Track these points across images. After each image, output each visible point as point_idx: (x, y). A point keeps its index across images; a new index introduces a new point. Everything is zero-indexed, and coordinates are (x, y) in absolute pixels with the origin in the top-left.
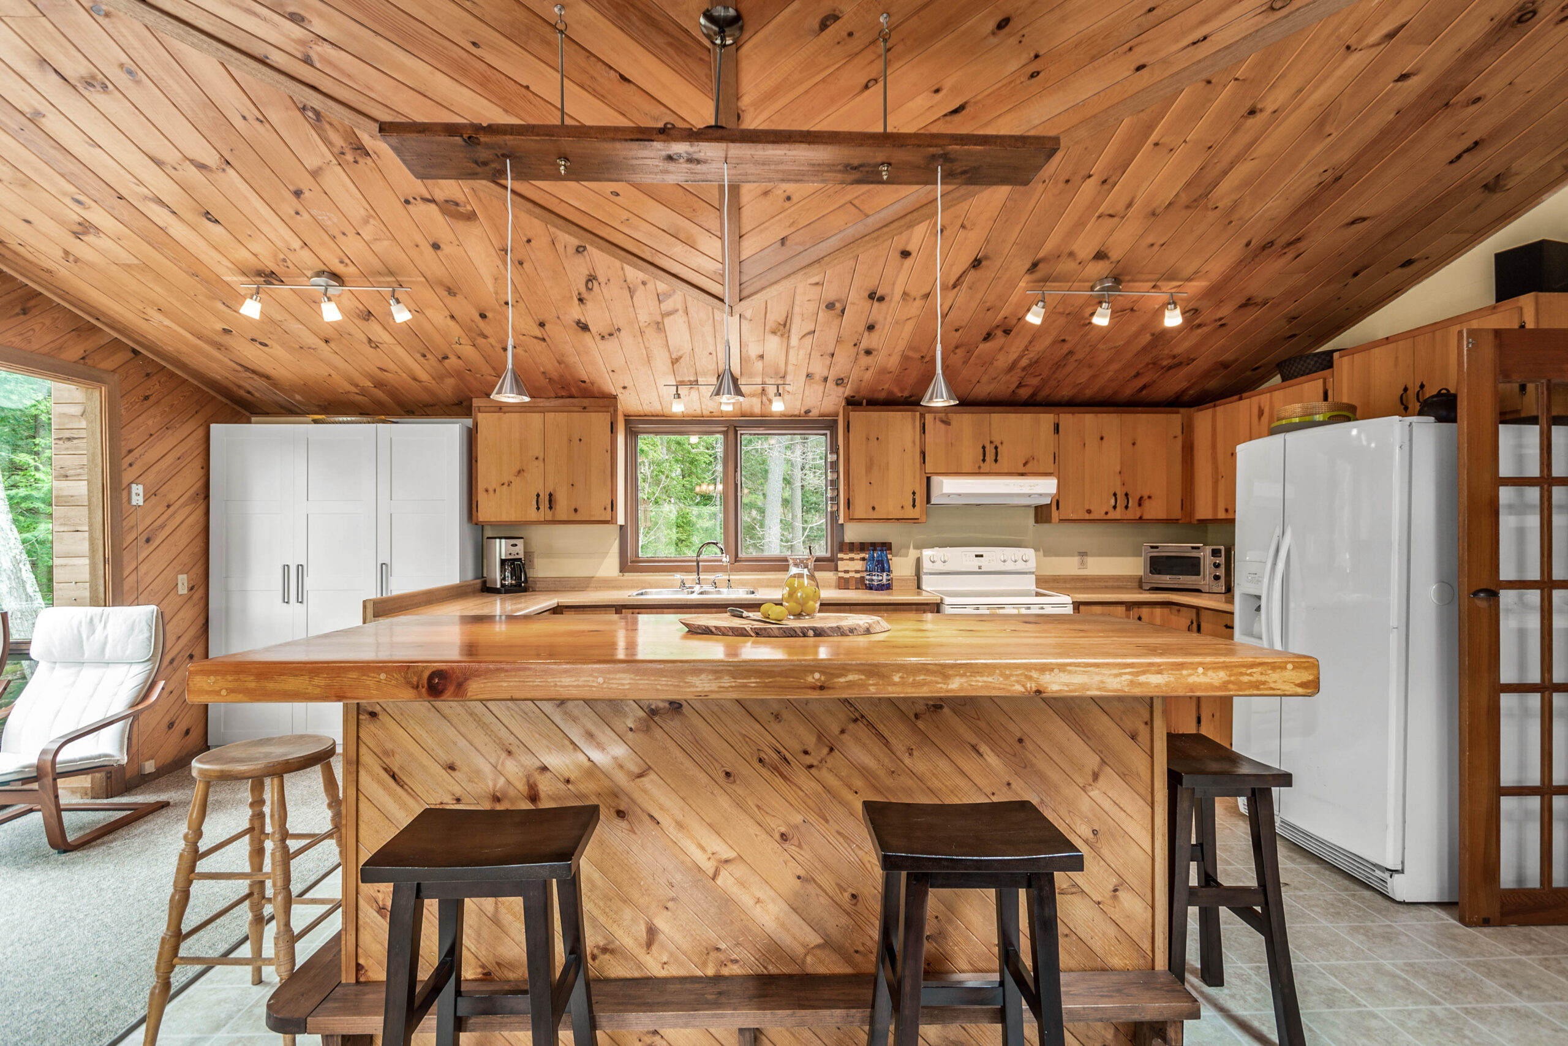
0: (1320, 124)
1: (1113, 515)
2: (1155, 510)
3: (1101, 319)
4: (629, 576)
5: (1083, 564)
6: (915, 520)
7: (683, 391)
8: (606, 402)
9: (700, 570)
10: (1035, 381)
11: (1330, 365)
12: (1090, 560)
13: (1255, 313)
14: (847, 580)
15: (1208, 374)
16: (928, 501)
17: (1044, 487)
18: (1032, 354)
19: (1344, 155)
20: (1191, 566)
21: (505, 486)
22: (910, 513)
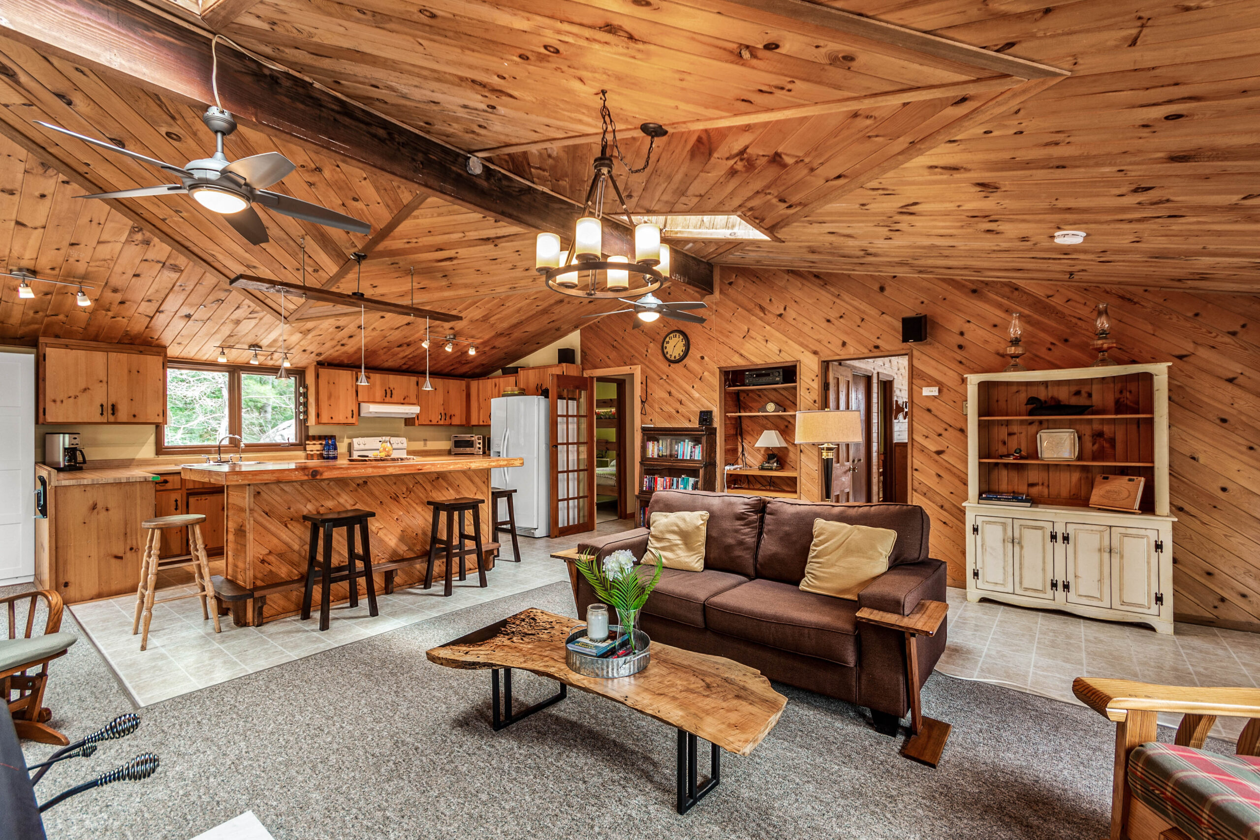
0: (519, 311)
1: (440, 423)
2: (456, 421)
3: (449, 349)
4: (162, 457)
5: (425, 445)
6: (352, 424)
7: (226, 351)
8: (159, 350)
9: (221, 452)
10: (412, 363)
11: (517, 372)
12: (428, 443)
13: (494, 351)
14: (312, 455)
15: (477, 367)
16: (359, 415)
17: (414, 410)
18: (415, 354)
19: (524, 318)
20: (470, 444)
21: (72, 400)
22: (350, 421)
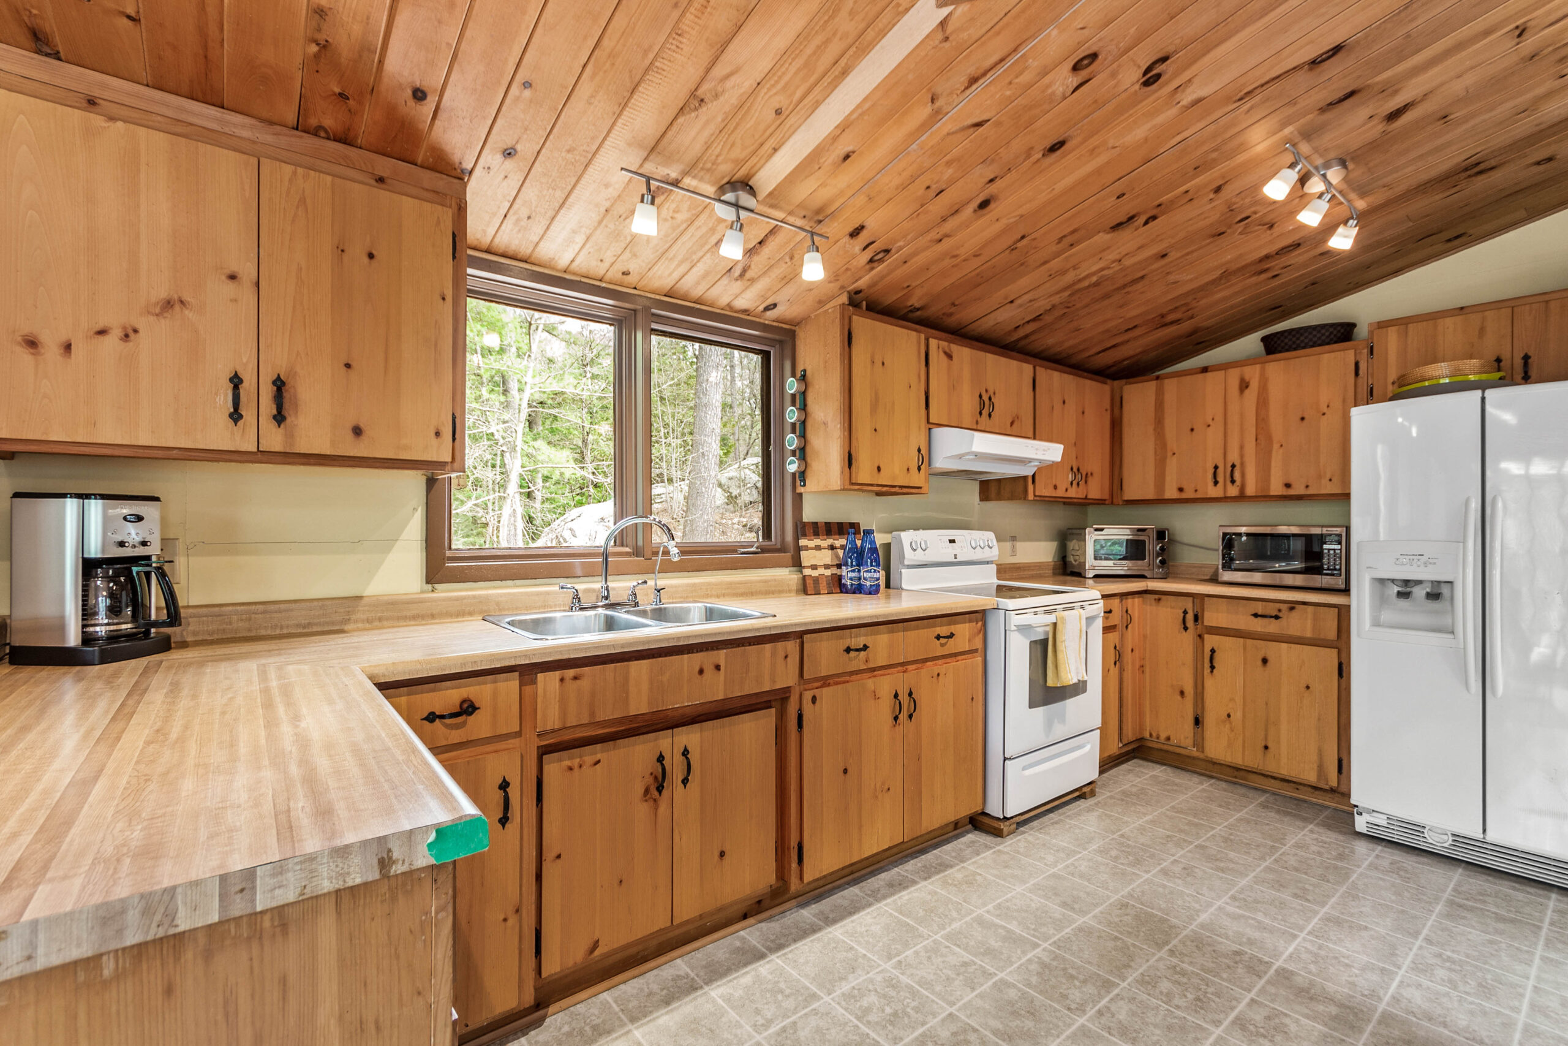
1: (1071, 492)
2: (1095, 489)
4: (447, 592)
5: (1014, 551)
6: (919, 490)
9: (609, 572)
12: (1018, 546)
14: (815, 580)
17: (1052, 453)
21: (112, 341)
22: (916, 479)
